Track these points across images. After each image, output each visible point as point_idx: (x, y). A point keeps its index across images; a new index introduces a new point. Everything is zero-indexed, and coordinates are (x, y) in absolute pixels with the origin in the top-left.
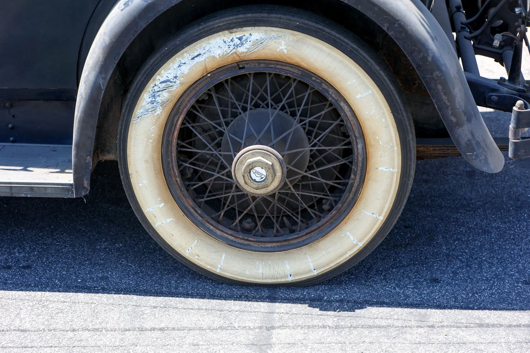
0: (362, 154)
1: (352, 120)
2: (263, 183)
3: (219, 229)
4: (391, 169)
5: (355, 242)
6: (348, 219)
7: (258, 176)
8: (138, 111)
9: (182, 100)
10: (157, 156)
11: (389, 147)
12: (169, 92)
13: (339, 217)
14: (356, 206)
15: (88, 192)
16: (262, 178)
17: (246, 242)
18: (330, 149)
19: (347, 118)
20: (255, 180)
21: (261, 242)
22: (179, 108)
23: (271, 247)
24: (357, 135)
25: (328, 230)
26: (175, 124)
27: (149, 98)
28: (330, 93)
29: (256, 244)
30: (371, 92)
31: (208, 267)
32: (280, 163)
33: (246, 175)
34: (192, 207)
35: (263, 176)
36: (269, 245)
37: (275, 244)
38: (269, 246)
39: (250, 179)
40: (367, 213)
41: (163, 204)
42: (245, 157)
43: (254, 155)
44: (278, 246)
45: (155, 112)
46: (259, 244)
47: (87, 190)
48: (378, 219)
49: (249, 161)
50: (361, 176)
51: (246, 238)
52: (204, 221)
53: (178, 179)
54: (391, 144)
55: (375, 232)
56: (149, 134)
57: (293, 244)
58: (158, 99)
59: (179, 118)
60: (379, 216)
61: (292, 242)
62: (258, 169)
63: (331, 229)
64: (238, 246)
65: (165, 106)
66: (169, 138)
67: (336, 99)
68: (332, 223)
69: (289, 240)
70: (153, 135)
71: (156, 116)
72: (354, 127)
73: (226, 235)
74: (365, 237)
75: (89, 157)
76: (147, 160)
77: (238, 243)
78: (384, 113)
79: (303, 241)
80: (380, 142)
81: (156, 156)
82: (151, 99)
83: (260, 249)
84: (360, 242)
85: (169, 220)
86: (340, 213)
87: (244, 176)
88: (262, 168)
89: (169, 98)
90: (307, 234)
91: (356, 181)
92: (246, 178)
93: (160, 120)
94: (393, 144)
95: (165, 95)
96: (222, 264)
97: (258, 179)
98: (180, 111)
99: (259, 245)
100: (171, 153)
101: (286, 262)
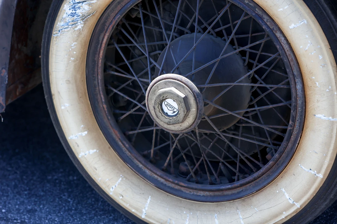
0: (302, 96)
1: (290, 55)
2: (174, 118)
3: (148, 168)
4: (331, 118)
5: (291, 202)
6: (285, 172)
7: (170, 109)
8: (59, 24)
9: (106, 14)
10: (81, 77)
11: (327, 90)
12: (90, 5)
13: (277, 169)
14: (294, 158)
15: (4, 110)
16: (174, 112)
17: (177, 187)
18: (271, 88)
19: (284, 52)
20: (167, 113)
21: (192, 188)
22: (104, 24)
23: (203, 196)
24: (295, 73)
25: (265, 184)
26: (100, 42)
27: (70, 9)
28: (265, 20)
29: (187, 190)
30: (306, 22)
31: (133, 211)
32: (195, 96)
33: (156, 107)
34: (119, 139)
35: (175, 110)
36: (202, 193)
37: (207, 193)
38: (201, 195)
39: (161, 111)
40: (303, 168)
41: (86, 132)
42: (158, 87)
43: (167, 85)
44: (211, 196)
45: (76, 27)
46: (191, 190)
47: (3, 107)
48: (317, 177)
49: (161, 90)
50: (300, 123)
51: (176, 182)
52: (133, 157)
53: (105, 106)
54: (330, 87)
55: (315, 191)
56: (70, 51)
57: (227, 195)
58: (78, 11)
59: (105, 35)
60: (319, 173)
61: (226, 193)
62: (170, 101)
63: (267, 182)
64: (169, 190)
65: (87, 21)
66: (95, 57)
67: (271, 27)
68: (269, 175)
69: (222, 190)
70: (75, 53)
71: (77, 30)
72: (292, 63)
73: (156, 176)
74: (302, 197)
75: (4, 70)
76: (69, 81)
77: (169, 187)
78: (321, 48)
79: (238, 193)
80: (317, 83)
81: (79, 76)
82: (71, 11)
83: (191, 197)
84: (297, 202)
85: (92, 151)
86: (278, 164)
87: (154, 108)
88: (174, 101)
89: (90, 11)
90: (242, 185)
91: (295, 128)
92: (157, 110)
93: (82, 36)
94: (332, 87)
95: (85, 8)
96: (146, 209)
97: (170, 113)
98: (106, 28)
99: (190, 192)
100: (98, 75)
101: (216, 215)
